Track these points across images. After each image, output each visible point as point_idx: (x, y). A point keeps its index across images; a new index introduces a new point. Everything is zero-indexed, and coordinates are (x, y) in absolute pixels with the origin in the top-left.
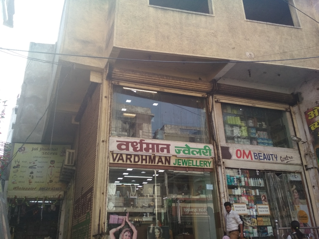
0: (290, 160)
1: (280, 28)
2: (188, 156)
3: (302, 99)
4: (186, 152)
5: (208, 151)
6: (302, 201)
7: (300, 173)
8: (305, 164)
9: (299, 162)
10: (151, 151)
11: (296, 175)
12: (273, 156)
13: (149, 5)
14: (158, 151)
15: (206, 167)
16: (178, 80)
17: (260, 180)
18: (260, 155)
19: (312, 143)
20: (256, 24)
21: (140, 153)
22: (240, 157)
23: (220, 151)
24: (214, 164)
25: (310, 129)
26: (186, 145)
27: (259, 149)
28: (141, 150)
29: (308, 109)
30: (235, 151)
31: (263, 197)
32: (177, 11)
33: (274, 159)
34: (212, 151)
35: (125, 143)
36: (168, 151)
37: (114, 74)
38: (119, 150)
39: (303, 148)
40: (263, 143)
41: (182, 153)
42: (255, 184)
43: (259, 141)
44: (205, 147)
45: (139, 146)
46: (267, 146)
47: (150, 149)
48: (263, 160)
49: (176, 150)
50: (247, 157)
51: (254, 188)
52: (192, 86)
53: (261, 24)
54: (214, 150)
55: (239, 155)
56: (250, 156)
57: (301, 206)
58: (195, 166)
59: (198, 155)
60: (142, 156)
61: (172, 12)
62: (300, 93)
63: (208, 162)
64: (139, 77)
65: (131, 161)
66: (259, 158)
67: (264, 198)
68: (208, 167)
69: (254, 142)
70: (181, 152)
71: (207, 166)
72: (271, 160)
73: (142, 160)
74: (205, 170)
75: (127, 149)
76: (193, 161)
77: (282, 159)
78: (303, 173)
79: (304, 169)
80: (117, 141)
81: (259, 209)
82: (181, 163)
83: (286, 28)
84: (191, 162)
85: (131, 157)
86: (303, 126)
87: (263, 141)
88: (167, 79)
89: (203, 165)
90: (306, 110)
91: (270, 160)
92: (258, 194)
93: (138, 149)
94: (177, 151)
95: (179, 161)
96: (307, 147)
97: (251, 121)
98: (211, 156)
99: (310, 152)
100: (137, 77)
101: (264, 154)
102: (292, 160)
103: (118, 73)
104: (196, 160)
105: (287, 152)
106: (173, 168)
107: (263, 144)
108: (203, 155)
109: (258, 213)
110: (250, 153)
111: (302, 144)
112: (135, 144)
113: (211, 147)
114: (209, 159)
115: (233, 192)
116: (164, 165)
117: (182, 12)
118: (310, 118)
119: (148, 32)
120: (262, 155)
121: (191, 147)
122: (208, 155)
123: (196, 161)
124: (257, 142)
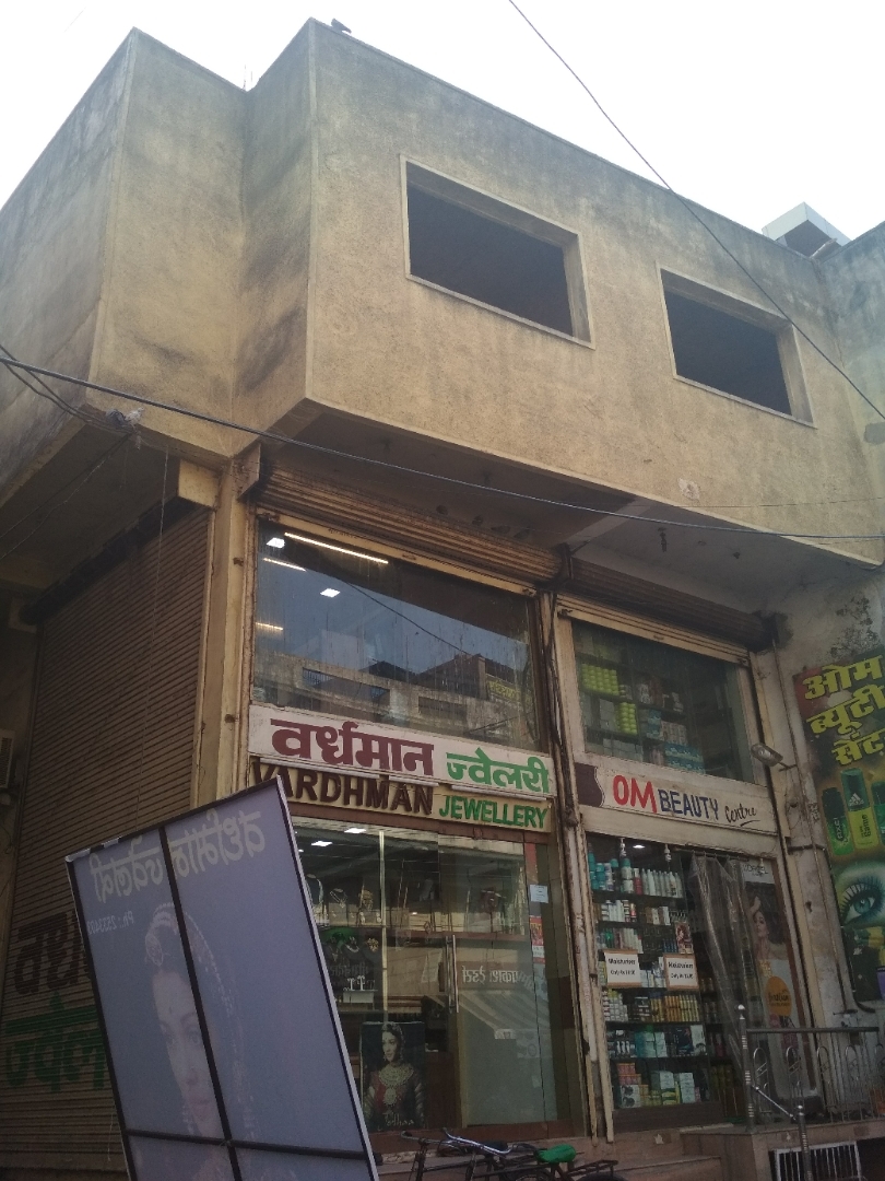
0: (748, 818)
1: (763, 417)
2: (482, 787)
3: (789, 635)
4: (480, 774)
5: (540, 775)
6: (774, 947)
7: (772, 861)
8: (785, 833)
9: (772, 827)
10: (376, 763)
11: (762, 865)
12: (708, 803)
13: (411, 277)
14: (397, 767)
15: (530, 828)
16: (464, 534)
17: (673, 879)
18: (675, 798)
19: (812, 773)
20: (703, 395)
21: (343, 769)
22: (623, 802)
23: (573, 779)
24: (553, 819)
25: (807, 728)
26: (479, 751)
27: (670, 779)
28: (347, 758)
29: (805, 668)
30: (611, 780)
31: (679, 930)
32: (489, 311)
33: (712, 813)
34: (551, 776)
35: (298, 731)
36: (428, 770)
37: (276, 484)
38: (277, 753)
39: (782, 784)
40: (679, 760)
41: (466, 778)
42: (660, 890)
43: (670, 752)
44: (531, 761)
45: (339, 742)
46: (689, 769)
47: (376, 756)
48: (682, 815)
49: (449, 765)
50: (644, 804)
51: (658, 902)
52: (504, 556)
53: (715, 398)
54: (556, 774)
55: (621, 796)
56: (649, 801)
57: (774, 962)
58: (499, 822)
59: (512, 787)
60: (348, 778)
61: (476, 312)
62: (784, 618)
63: (539, 813)
64: (352, 508)
65: (312, 796)
66: (671, 809)
67: (682, 934)
68: (538, 829)
69: (656, 757)
70: (466, 772)
71: (534, 825)
72: (703, 817)
73: (349, 792)
74: (528, 837)
75: (305, 751)
76: (495, 805)
77: (729, 813)
78: (780, 862)
79: (783, 849)
80: (274, 722)
81: (671, 971)
82: (462, 812)
83: (776, 419)
84: (490, 808)
85: (314, 781)
86: (788, 716)
87: (679, 755)
88: (434, 524)
89: (523, 821)
90: (799, 669)
91: (699, 815)
92: (667, 923)
93: (337, 754)
94: (454, 770)
95: (458, 803)
96: (796, 781)
97: (645, 687)
98: (548, 792)
99: (805, 798)
100: (344, 505)
101: (685, 797)
102: (753, 818)
103: (288, 484)
104: (505, 802)
105: (741, 793)
106: (436, 826)
107: (681, 762)
108: (525, 789)
109: (668, 983)
110: (649, 788)
111: (781, 770)
112: (328, 735)
113: (547, 761)
114: (540, 802)
115: (604, 913)
116: (411, 814)
117: (505, 317)
118: (809, 695)
119: (409, 368)
120: (680, 798)
121: (492, 758)
122: (538, 790)
123: (505, 806)
124: (665, 756)
